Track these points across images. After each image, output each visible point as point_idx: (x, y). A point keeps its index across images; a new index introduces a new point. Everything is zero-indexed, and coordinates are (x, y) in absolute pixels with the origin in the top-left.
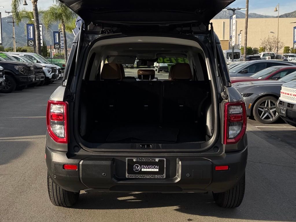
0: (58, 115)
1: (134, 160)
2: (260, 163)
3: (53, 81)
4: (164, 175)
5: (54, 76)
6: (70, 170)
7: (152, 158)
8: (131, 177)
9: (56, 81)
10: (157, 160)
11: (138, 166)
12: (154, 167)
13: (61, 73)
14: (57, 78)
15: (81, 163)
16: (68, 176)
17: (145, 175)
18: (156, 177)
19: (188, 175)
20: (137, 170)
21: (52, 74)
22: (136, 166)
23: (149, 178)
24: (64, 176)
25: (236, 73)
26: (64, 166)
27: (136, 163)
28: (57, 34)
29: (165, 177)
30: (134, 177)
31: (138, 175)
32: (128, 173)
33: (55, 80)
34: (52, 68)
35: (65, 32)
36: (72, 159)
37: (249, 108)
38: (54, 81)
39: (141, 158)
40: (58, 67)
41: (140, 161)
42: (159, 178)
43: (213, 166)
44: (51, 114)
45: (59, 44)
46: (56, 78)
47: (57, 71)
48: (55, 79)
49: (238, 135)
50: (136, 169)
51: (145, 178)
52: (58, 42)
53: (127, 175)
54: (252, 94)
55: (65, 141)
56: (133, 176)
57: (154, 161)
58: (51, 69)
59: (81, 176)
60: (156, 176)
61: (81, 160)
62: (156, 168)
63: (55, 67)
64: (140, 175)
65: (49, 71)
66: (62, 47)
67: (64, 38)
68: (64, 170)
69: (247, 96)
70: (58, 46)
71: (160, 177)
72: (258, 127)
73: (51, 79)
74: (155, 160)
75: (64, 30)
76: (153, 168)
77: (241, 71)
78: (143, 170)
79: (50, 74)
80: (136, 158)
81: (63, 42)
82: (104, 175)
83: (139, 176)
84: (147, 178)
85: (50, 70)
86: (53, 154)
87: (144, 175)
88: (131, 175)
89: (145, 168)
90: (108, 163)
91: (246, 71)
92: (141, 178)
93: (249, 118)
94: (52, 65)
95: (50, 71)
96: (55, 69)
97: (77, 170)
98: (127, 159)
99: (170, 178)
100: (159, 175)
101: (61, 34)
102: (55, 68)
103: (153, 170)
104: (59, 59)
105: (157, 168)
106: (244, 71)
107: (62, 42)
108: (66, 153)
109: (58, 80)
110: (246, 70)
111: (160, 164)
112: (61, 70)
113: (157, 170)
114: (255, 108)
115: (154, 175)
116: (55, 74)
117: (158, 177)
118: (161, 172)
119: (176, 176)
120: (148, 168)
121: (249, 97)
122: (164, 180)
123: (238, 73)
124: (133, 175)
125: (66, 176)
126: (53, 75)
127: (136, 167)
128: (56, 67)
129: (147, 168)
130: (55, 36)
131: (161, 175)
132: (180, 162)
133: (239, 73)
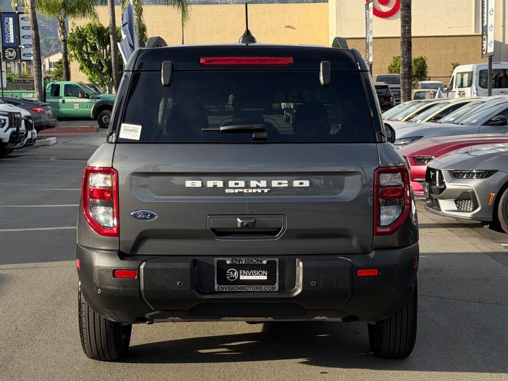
0: (102, 190)
1: (228, 262)
2: (479, 302)
3: (11, 150)
4: (277, 285)
5: (16, 137)
6: (124, 279)
7: (257, 259)
8: (223, 289)
9: (18, 148)
10: (265, 262)
11: (234, 272)
12: (261, 273)
13: (32, 129)
14: (24, 141)
15: (142, 267)
16: (121, 289)
17: (245, 286)
18: (263, 288)
19: (313, 283)
20: (232, 278)
21: (10, 130)
22: (230, 271)
23: (252, 290)
24: (115, 288)
25: (478, 126)
26: (115, 272)
27: (231, 266)
28: (11, 19)
29: (277, 289)
30: (227, 290)
31: (234, 286)
32: (218, 283)
33: (16, 146)
34: (10, 115)
35: (34, 14)
36: (128, 260)
37: (490, 204)
38: (14, 148)
39: (238, 259)
40: (25, 113)
41: (237, 263)
42: (268, 290)
43: (353, 269)
44: (92, 190)
45: (16, 46)
46: (20, 142)
47: (23, 122)
48: (18, 143)
49: (396, 220)
50: (230, 276)
51: (245, 290)
52: (12, 41)
53: (216, 286)
54: (496, 171)
55: (116, 232)
56: (226, 288)
57: (259, 263)
58: (7, 118)
59: (143, 288)
60: (263, 286)
61: (143, 262)
62: (263, 275)
63: (17, 113)
64: (237, 286)
65: (3, 122)
66: (24, 55)
67: (31, 32)
68: (114, 278)
69: (485, 177)
70: (14, 54)
71: (270, 288)
72: (505, 246)
73: (6, 144)
74: (261, 262)
75: (33, 8)
76: (258, 275)
77: (490, 120)
78: (242, 278)
79: (5, 132)
80: (231, 259)
81: (30, 41)
82: (180, 284)
83: (236, 288)
84: (249, 290)
85: (5, 120)
86: (94, 254)
87: (243, 286)
88: (222, 286)
89: (245, 275)
90: (186, 265)
91: (502, 119)
92: (239, 290)
93: (490, 228)
94: (10, 107)
95: (5, 123)
96: (18, 118)
97: (136, 277)
98: (216, 259)
99: (285, 290)
100: (268, 286)
101: (22, 19)
102: (19, 116)
103: (258, 278)
104: (18, 89)
105: (265, 275)
106: (497, 121)
107: (27, 42)
108: (117, 252)
109: (26, 145)
110: (502, 116)
111: (270, 268)
112: (31, 121)
113: (265, 278)
114: (503, 204)
115: (259, 286)
116: (18, 129)
117: (266, 288)
118: (271, 281)
119: (296, 287)
120: (251, 275)
121: (487, 179)
122: (276, 293)
123: (483, 125)
124: (226, 286)
125: (118, 289)
126: (13, 133)
127: (230, 274)
128: (19, 113)
129: (248, 275)
130: (6, 26)
131: (271, 286)
132: (301, 264)
133: (485, 124)
